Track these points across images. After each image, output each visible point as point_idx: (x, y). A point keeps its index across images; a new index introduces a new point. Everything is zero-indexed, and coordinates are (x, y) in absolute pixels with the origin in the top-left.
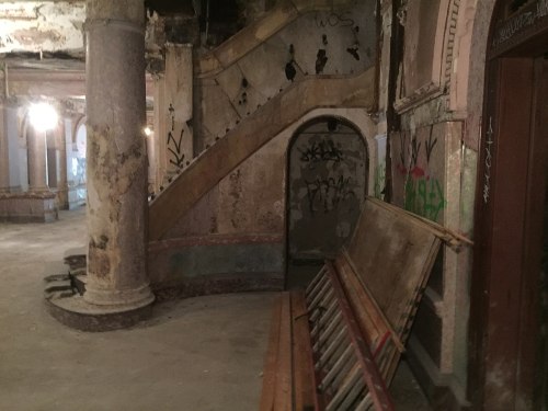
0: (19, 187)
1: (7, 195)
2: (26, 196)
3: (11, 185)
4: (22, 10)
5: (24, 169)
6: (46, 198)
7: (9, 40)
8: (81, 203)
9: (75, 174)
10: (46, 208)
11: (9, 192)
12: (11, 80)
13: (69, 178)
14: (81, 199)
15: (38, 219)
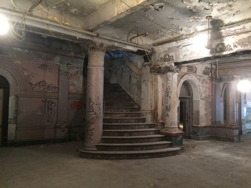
0: (220, 122)
1: (215, 126)
2: (224, 127)
3: (217, 120)
4: (244, 28)
5: (222, 113)
6: (235, 129)
7: (235, 46)
8: (248, 131)
9: (245, 115)
10: (234, 134)
11: (216, 124)
12: (220, 69)
13: (242, 118)
14: (247, 130)
15: (230, 140)
